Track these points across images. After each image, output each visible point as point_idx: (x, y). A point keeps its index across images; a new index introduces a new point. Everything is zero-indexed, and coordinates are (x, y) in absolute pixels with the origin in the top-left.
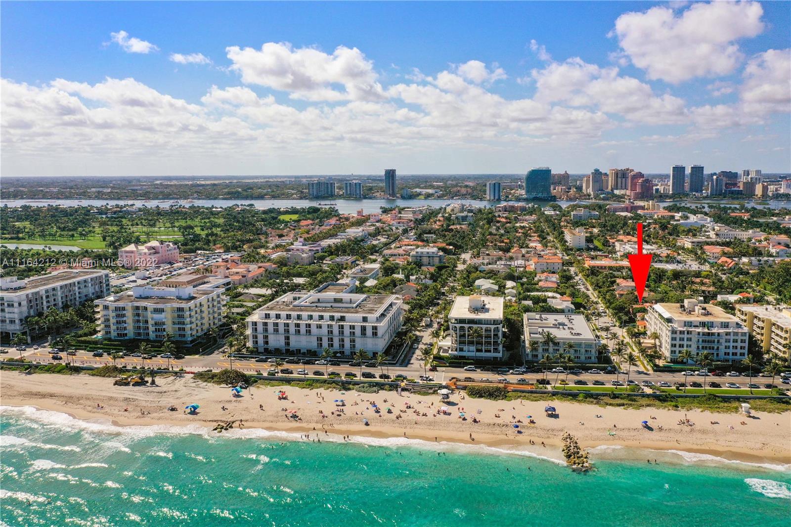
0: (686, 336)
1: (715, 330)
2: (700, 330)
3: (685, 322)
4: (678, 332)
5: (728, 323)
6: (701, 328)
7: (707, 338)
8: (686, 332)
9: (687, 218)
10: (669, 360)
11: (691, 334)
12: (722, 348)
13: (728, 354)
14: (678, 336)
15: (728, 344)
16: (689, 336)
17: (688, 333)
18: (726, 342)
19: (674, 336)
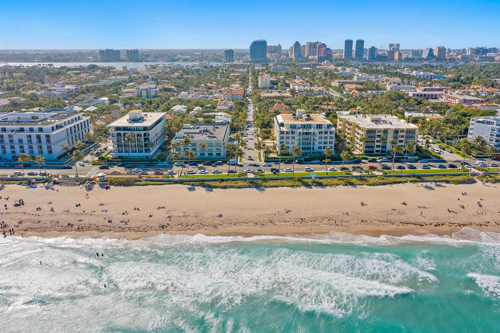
0: (290, 135)
1: (312, 131)
2: (301, 130)
3: (291, 125)
4: (285, 133)
5: (321, 125)
6: (301, 129)
7: (306, 137)
8: (291, 132)
9: (345, 69)
10: (279, 153)
11: (294, 133)
12: (317, 143)
13: (321, 148)
14: (285, 135)
15: (320, 140)
16: (293, 135)
17: (292, 133)
18: (319, 139)
19: (282, 135)
